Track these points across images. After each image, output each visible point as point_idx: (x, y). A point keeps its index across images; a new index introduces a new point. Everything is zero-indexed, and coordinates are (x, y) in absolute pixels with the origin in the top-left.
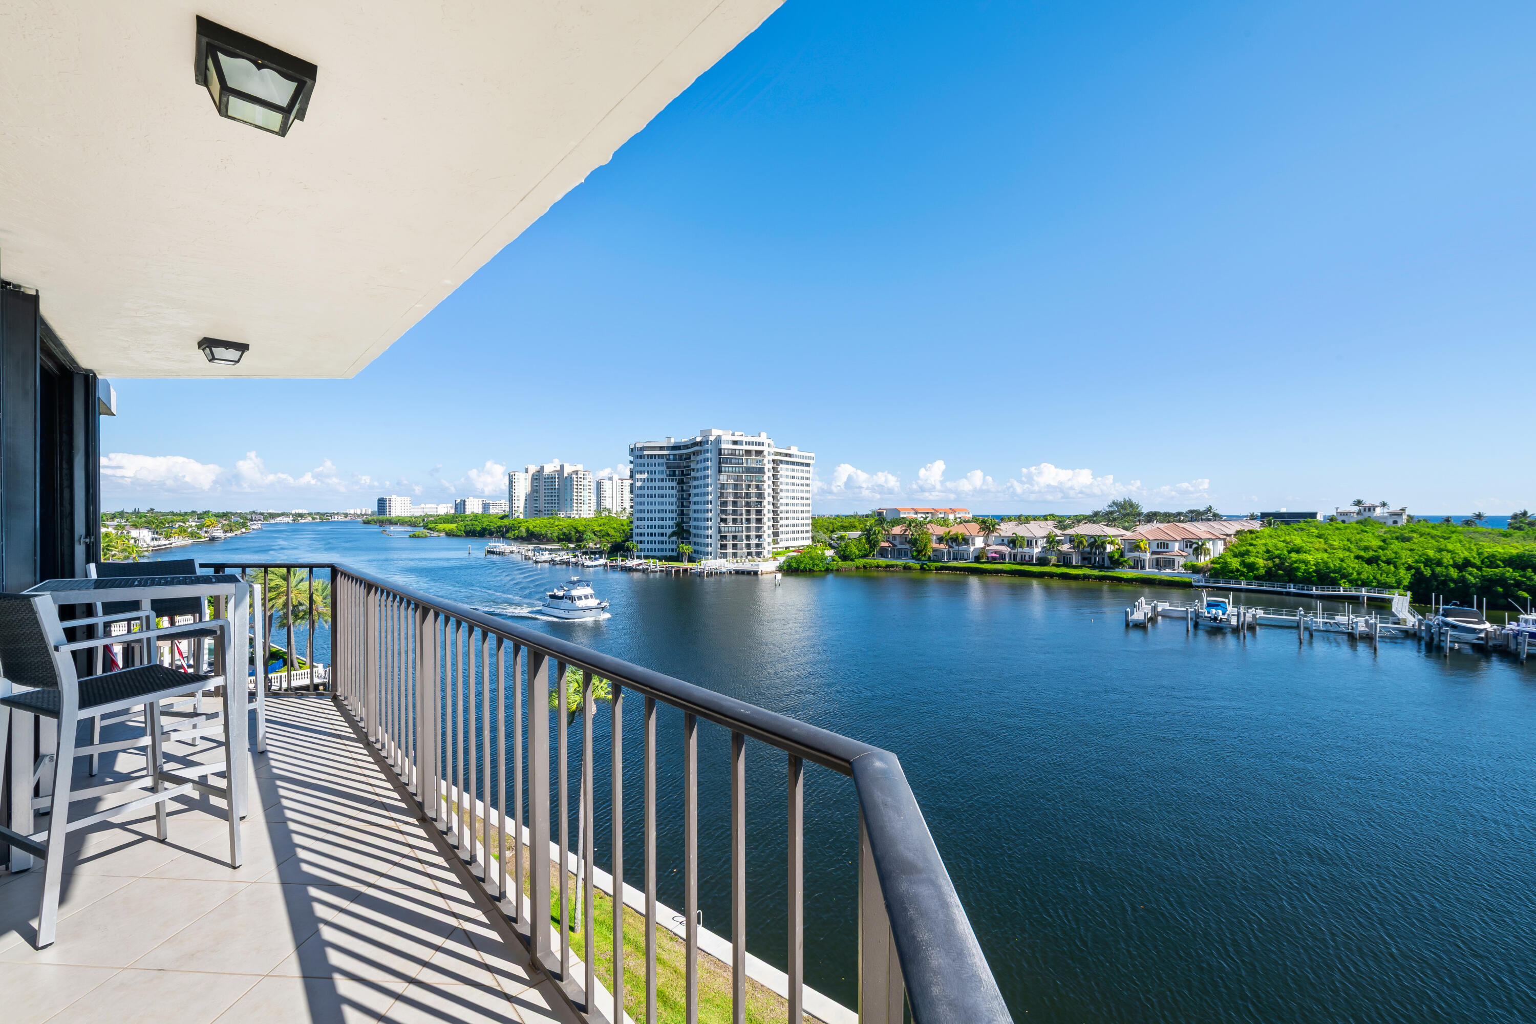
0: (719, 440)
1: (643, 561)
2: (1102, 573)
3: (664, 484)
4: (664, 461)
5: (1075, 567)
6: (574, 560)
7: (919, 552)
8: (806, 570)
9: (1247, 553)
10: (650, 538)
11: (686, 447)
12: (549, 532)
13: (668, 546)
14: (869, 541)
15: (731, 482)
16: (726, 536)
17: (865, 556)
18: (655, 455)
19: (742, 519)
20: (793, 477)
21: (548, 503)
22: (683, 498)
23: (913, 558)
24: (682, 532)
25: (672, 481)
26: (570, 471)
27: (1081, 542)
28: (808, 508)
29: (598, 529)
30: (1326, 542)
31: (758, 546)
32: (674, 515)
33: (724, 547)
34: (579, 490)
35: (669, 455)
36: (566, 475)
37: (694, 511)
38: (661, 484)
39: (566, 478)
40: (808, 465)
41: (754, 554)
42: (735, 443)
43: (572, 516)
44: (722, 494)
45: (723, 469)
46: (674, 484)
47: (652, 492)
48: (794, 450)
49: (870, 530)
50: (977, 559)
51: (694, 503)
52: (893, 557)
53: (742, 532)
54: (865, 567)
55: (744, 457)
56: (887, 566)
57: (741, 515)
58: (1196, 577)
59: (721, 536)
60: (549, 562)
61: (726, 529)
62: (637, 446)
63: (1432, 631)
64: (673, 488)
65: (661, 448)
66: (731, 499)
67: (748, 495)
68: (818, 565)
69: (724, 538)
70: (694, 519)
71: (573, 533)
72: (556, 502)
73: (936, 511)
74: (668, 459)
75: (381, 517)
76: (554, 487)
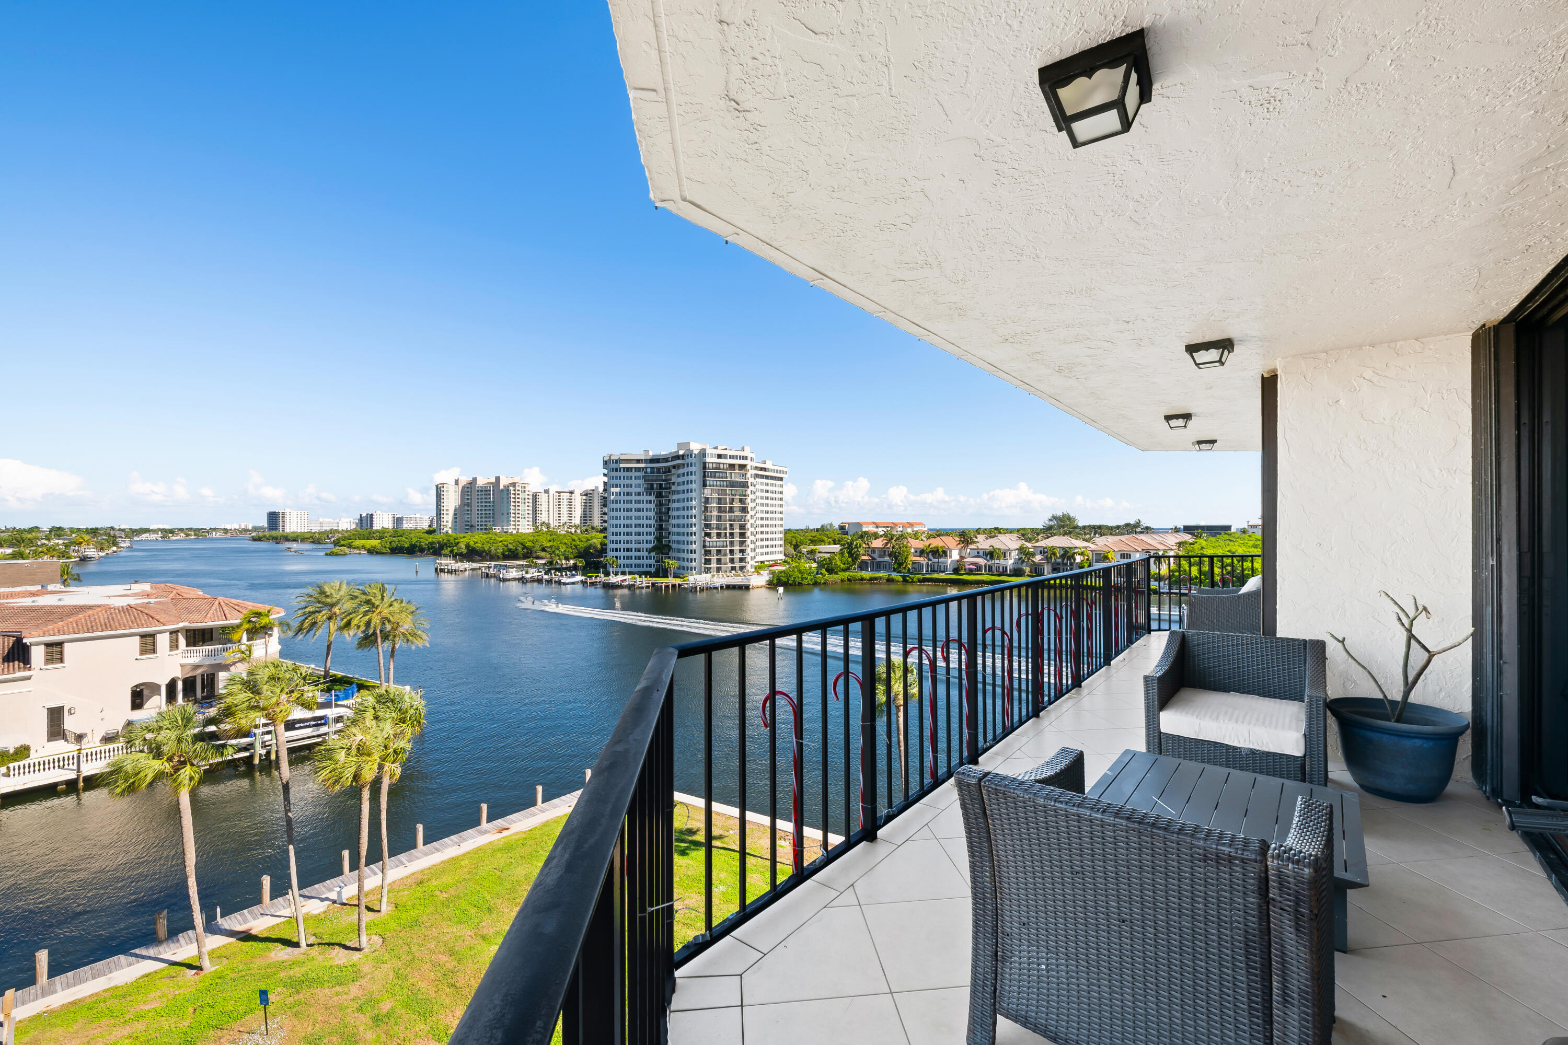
0: (703, 453)
1: (627, 577)
3: (640, 498)
4: (641, 474)
6: (546, 577)
7: (900, 565)
8: (795, 584)
10: (626, 554)
11: (666, 460)
12: (493, 548)
13: (645, 562)
14: (850, 554)
15: (715, 495)
16: (710, 551)
17: (848, 569)
18: (632, 468)
19: (726, 533)
20: (767, 491)
21: (481, 518)
22: (661, 513)
23: (895, 570)
24: (662, 547)
25: (650, 494)
26: (507, 483)
28: (781, 523)
29: (548, 545)
31: (742, 560)
32: (652, 530)
33: (708, 561)
34: (517, 504)
35: (646, 468)
36: (501, 487)
37: (674, 526)
38: (638, 498)
39: (502, 490)
40: (781, 479)
41: (738, 569)
42: (720, 456)
43: (510, 531)
44: (706, 508)
45: (708, 483)
46: (652, 498)
47: (629, 506)
48: (768, 465)
49: (852, 543)
50: (956, 571)
51: (674, 518)
52: (872, 570)
53: (727, 546)
54: (849, 580)
55: (728, 472)
56: (871, 579)
57: (725, 529)
59: (705, 551)
60: (519, 580)
61: (711, 544)
62: (612, 458)
64: (650, 502)
65: (638, 461)
66: (715, 513)
67: (731, 510)
68: (806, 579)
69: (707, 552)
70: (674, 534)
71: (520, 549)
72: (491, 516)
73: (895, 525)
74: (646, 473)
75: (273, 533)
76: (488, 500)
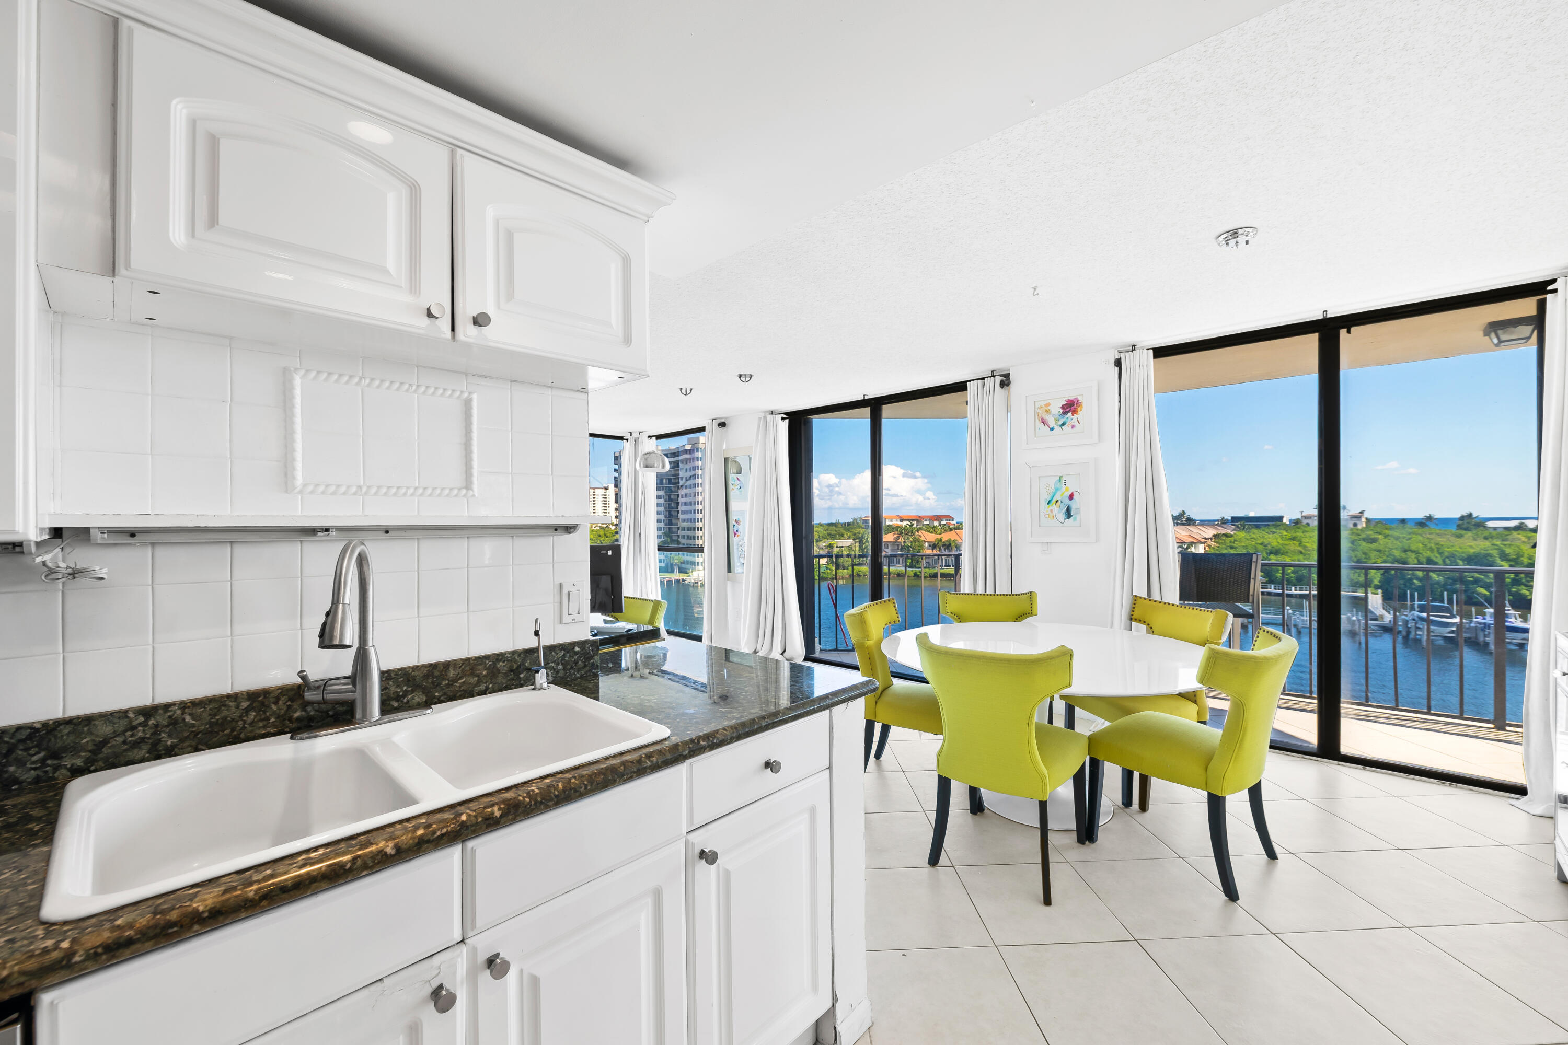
11: (674, 454)
22: (670, 508)
32: (662, 525)
37: (683, 521)
51: (683, 512)
54: (858, 575)
63: (1409, 626)
70: (683, 529)
73: (919, 518)
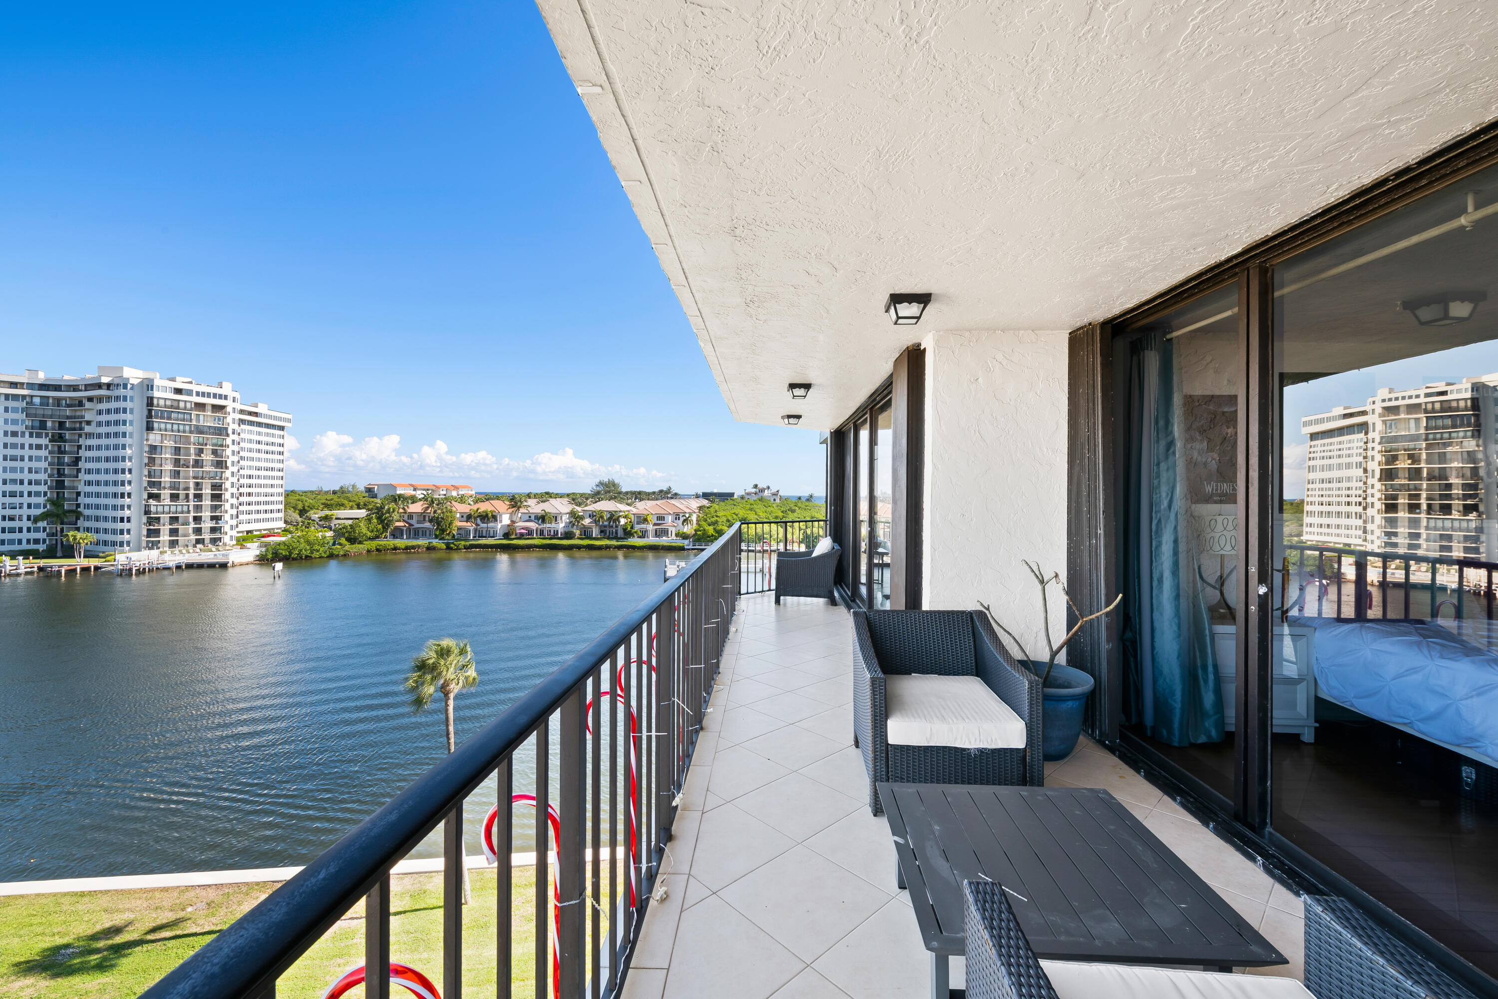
0: (147, 385)
2: (619, 543)
3: (19, 440)
4: (23, 404)
5: (596, 539)
7: (443, 531)
8: (301, 558)
9: (716, 522)
11: (73, 388)
14: (380, 519)
15: (169, 443)
16: (159, 518)
17: (376, 538)
19: (187, 494)
20: (259, 442)
22: (60, 463)
23: (436, 537)
24: (62, 513)
25: (39, 436)
27: (602, 517)
28: (281, 482)
30: (756, 514)
31: (214, 530)
32: (42, 488)
33: (153, 533)
35: (34, 396)
37: (88, 483)
38: (12, 439)
40: (282, 428)
41: (207, 541)
42: (178, 391)
44: (151, 459)
45: (156, 425)
46: (43, 441)
48: (262, 408)
49: (382, 508)
50: (506, 536)
51: (88, 471)
52: (408, 538)
53: (189, 512)
54: (378, 550)
55: (194, 413)
56: (407, 548)
57: (187, 489)
58: (686, 542)
59: (149, 518)
61: (159, 508)
64: (39, 447)
65: (15, 385)
66: (168, 467)
67: (198, 464)
68: (318, 551)
69: (153, 521)
70: (88, 495)
74: (32, 403)
